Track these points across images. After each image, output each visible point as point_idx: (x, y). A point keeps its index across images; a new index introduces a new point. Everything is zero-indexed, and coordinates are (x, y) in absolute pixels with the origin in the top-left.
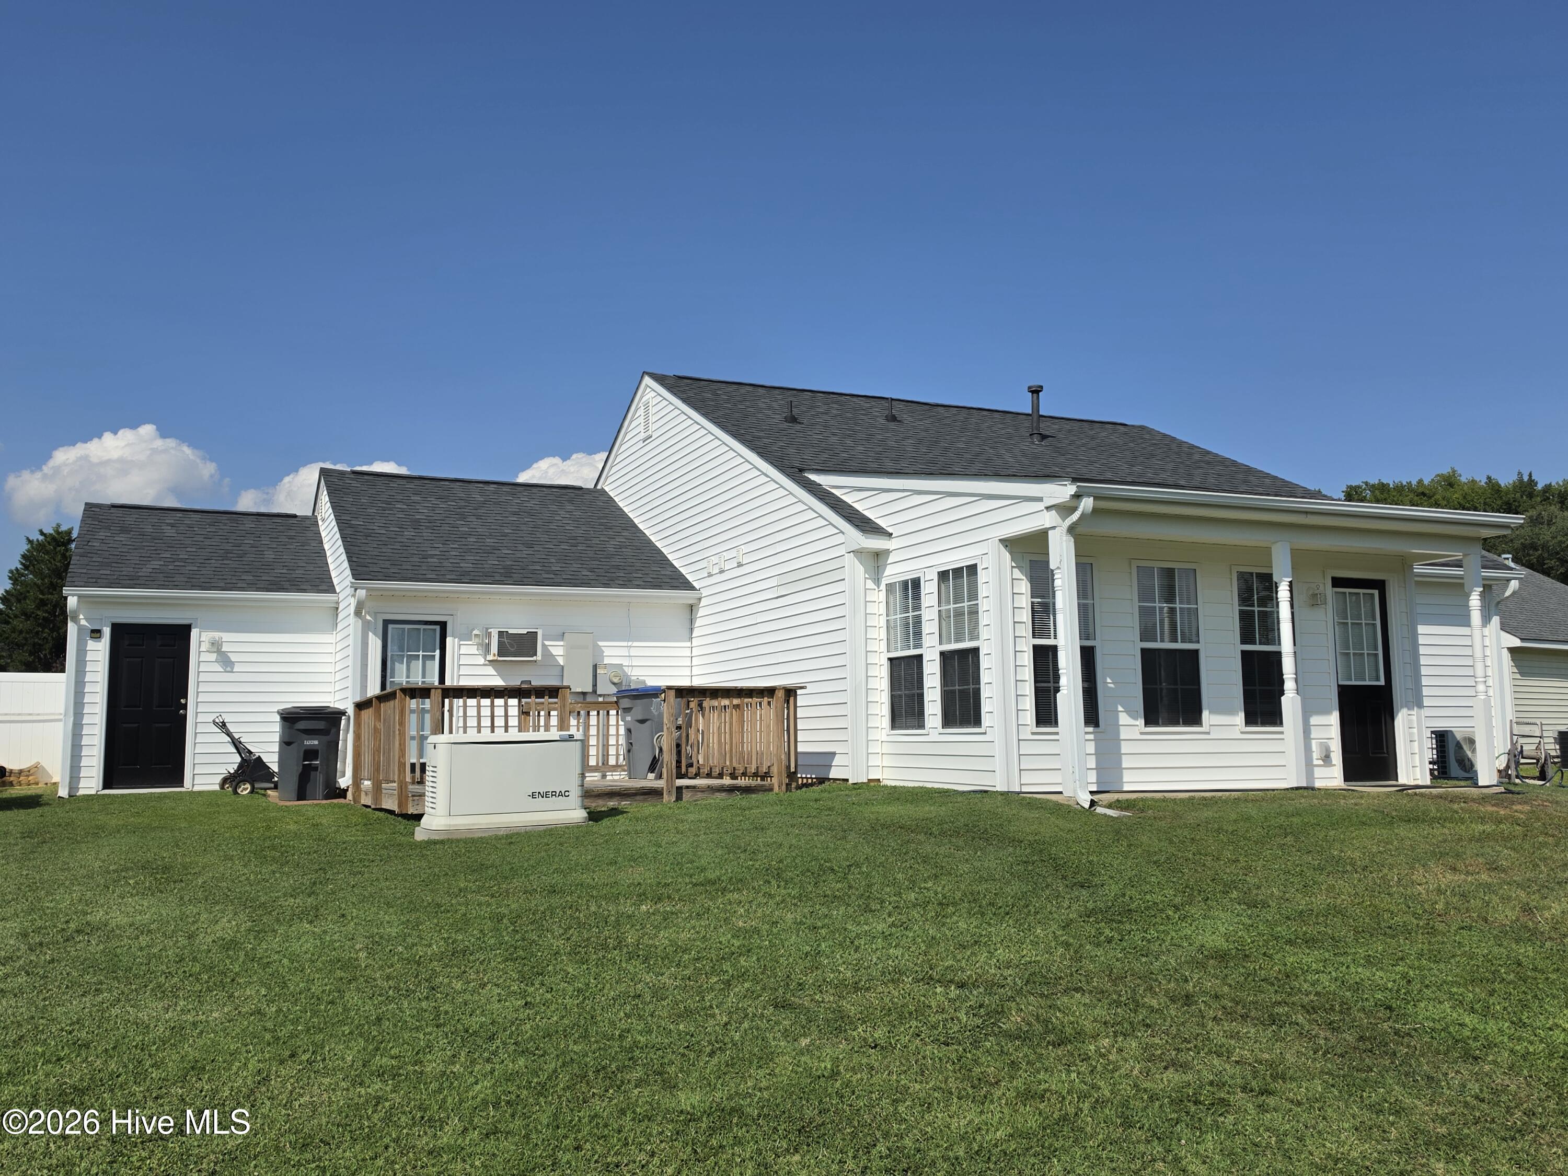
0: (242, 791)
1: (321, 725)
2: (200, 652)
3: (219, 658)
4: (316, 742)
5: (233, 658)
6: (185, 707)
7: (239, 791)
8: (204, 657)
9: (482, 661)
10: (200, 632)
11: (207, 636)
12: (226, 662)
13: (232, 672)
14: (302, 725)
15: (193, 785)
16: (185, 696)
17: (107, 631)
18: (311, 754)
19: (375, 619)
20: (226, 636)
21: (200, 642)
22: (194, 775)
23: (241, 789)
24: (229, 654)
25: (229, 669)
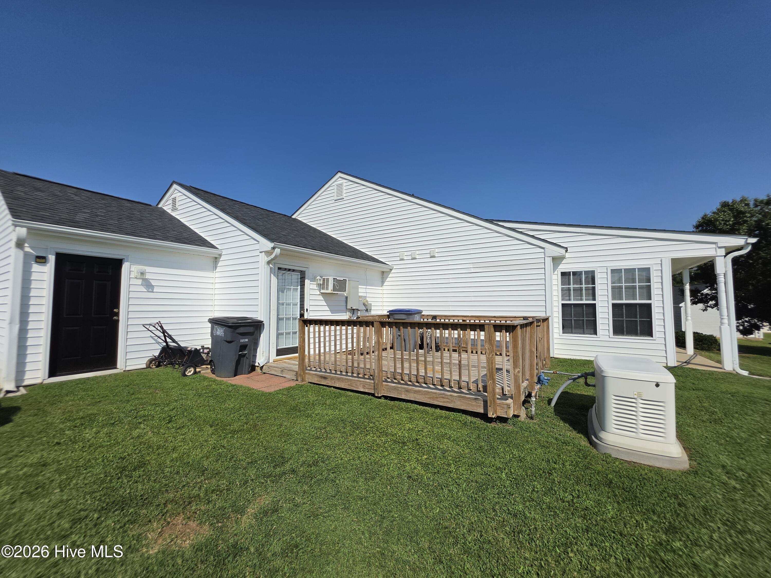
0: (188, 373)
1: (251, 330)
2: (130, 278)
3: (144, 282)
4: (247, 340)
5: (153, 283)
6: (117, 314)
7: (186, 374)
8: (133, 282)
9: (318, 293)
10: (130, 265)
11: (134, 268)
12: (148, 285)
13: (153, 292)
14: (242, 330)
15: (126, 366)
16: (118, 307)
17: (52, 259)
18: (243, 347)
19: (274, 267)
20: (148, 269)
21: (130, 271)
22: (126, 359)
23: (187, 372)
24: (150, 281)
25: (150, 290)
